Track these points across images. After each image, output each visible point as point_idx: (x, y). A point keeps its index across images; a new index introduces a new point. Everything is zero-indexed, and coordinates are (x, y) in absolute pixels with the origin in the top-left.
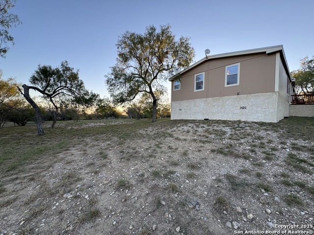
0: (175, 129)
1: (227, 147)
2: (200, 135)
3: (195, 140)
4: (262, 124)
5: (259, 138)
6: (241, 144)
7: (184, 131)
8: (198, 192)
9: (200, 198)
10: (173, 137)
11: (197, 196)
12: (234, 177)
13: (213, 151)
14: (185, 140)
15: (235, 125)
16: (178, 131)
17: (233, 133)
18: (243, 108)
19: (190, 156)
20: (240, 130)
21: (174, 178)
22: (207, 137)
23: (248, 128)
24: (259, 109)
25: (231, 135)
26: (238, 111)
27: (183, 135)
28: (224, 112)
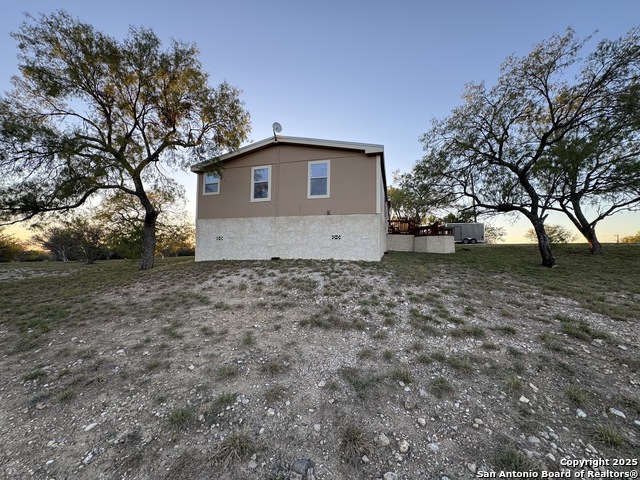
0: (210, 282)
1: (326, 312)
2: (270, 294)
3: (262, 305)
4: (364, 264)
5: (368, 288)
6: (345, 302)
7: (233, 288)
8: (303, 432)
9: (309, 446)
10: (208, 303)
11: (300, 444)
13: (303, 324)
14: (240, 307)
15: (327, 267)
16: (219, 289)
17: (328, 283)
18: (336, 237)
19: (261, 344)
20: (337, 277)
21: (234, 415)
22: (285, 296)
23: (347, 272)
24: (358, 240)
25: (325, 286)
26: (330, 242)
27: (232, 297)
28: (307, 244)
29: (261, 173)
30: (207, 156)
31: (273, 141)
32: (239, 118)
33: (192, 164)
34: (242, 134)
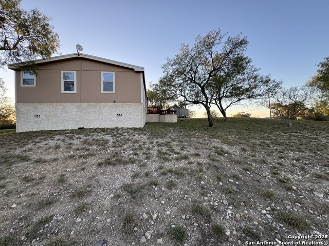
0: (30, 146)
1: (114, 156)
2: (78, 149)
3: (72, 157)
4: (135, 129)
5: (137, 142)
6: (125, 150)
7: (50, 148)
9: (103, 233)
10: (28, 160)
11: (98, 233)
12: (130, 185)
13: (100, 165)
14: (55, 160)
15: (114, 132)
16: (36, 150)
17: (115, 140)
18: (119, 115)
19: (71, 181)
20: (120, 137)
22: (88, 150)
23: (125, 134)
24: (132, 116)
25: (113, 142)
26: (115, 118)
27: (49, 154)
28: (102, 119)
29: (69, 75)
30: (22, 59)
31: (77, 56)
32: (49, 36)
33: (9, 63)
34: (53, 48)
